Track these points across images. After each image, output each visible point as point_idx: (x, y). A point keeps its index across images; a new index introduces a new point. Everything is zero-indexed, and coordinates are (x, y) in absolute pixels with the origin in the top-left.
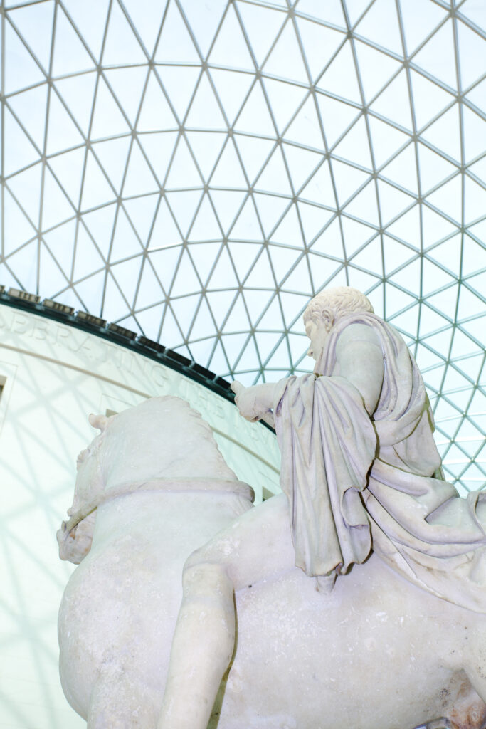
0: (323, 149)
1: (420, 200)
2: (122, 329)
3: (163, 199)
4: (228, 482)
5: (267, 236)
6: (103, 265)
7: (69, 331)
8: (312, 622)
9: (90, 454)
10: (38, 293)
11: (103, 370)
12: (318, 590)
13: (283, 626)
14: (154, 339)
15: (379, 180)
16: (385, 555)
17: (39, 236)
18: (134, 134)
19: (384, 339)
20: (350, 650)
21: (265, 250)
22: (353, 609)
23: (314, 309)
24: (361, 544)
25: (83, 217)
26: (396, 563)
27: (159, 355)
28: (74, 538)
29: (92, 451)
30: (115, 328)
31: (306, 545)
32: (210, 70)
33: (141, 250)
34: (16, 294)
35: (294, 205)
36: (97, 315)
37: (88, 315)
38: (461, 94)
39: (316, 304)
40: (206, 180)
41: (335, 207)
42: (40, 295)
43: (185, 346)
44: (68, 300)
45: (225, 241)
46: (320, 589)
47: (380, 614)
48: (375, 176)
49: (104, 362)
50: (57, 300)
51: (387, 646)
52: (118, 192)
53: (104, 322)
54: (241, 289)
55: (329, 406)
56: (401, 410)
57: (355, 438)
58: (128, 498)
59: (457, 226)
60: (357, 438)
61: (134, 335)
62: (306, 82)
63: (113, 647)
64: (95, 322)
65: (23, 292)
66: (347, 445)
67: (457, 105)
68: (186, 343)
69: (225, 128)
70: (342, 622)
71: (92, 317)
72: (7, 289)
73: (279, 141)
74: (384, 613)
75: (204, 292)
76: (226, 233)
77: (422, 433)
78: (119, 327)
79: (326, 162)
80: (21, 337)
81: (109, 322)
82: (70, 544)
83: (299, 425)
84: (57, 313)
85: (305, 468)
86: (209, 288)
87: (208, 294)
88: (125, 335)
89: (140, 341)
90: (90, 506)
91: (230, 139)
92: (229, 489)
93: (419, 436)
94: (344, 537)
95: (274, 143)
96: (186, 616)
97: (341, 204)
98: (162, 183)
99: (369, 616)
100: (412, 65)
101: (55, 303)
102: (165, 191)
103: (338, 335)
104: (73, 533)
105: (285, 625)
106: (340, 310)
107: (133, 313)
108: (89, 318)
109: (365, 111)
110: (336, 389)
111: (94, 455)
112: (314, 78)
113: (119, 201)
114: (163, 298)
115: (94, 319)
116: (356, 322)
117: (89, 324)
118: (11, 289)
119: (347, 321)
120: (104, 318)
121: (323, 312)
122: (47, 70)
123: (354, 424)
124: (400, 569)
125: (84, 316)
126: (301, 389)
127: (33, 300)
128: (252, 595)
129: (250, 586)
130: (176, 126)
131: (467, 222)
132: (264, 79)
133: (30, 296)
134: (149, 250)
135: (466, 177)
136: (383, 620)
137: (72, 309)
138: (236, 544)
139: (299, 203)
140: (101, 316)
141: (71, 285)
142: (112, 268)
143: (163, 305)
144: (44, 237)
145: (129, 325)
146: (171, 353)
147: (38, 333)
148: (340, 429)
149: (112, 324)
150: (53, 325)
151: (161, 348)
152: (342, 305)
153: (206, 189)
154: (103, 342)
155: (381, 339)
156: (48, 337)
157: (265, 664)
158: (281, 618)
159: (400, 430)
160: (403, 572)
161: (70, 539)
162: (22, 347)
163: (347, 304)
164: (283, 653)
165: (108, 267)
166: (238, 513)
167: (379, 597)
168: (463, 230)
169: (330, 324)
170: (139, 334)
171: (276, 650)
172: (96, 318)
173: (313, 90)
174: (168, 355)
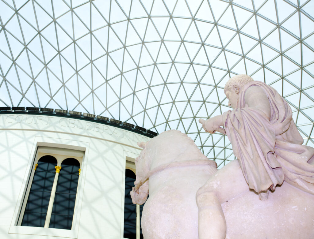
0: (200, 42)
1: (244, 57)
2: (129, 124)
3: (139, 70)
4: (205, 160)
5: (182, 79)
6: (118, 99)
7: (108, 127)
8: (261, 214)
9: (141, 158)
10: (94, 114)
11: (123, 141)
12: (260, 199)
13: (247, 217)
14: (142, 126)
15: (225, 51)
16: (291, 180)
17: (93, 91)
18: (125, 47)
19: (267, 90)
20: (283, 224)
21: (182, 85)
22: (280, 206)
23: (229, 85)
24: (279, 176)
25: (109, 82)
26: (297, 183)
27: (144, 133)
28: (138, 194)
29: (141, 156)
30: (125, 124)
31: (253, 179)
32: (152, 18)
33: (132, 92)
34: (86, 115)
35: (191, 66)
36: (118, 119)
37: (114, 120)
38: (256, 11)
39: (230, 83)
40: (155, 61)
41: (208, 64)
42: (95, 114)
43: (154, 128)
44: (106, 115)
45: (165, 84)
46: (262, 199)
47: (294, 207)
48: (223, 49)
49: (123, 138)
50: (102, 115)
51: (301, 221)
52: (121, 70)
53: (121, 122)
54: (174, 102)
55: (251, 119)
56: (282, 119)
57: (266, 131)
58: (163, 172)
59: (261, 65)
60: (267, 131)
61: (133, 125)
62: (190, 16)
63: (169, 233)
64: (117, 122)
65: (89, 114)
66: (263, 134)
67: (254, 16)
68: (154, 127)
69: (160, 39)
70: (276, 212)
71: (116, 120)
72: (82, 114)
73: (182, 41)
74: (296, 207)
75: (159, 105)
76: (165, 80)
77: (292, 129)
78: (127, 123)
79: (203, 47)
80: (89, 131)
81: (123, 122)
82: (137, 196)
83: (239, 129)
84: (102, 121)
85: (245, 146)
86: (161, 103)
87: (161, 106)
88: (130, 126)
89: (136, 128)
90: (145, 178)
91: (163, 43)
92: (206, 163)
93: (291, 130)
94: (271, 173)
95: (180, 42)
96: (203, 215)
97: (211, 63)
98: (137, 64)
99: (289, 209)
100: (233, 3)
101: (101, 117)
102: (139, 67)
103: (245, 92)
104: (138, 191)
105: (248, 216)
106: (241, 84)
107: (132, 117)
108: (115, 121)
109: (216, 24)
110: (252, 112)
111: (143, 158)
112: (194, 15)
113: (122, 74)
114: (143, 110)
115: (117, 121)
116: (252, 85)
117: (115, 123)
118: (84, 113)
119: (248, 86)
120: (121, 120)
121: (234, 86)
122: (89, 28)
123: (264, 125)
124: (300, 186)
125: (113, 120)
126: (235, 114)
127: (93, 116)
128: (229, 205)
129: (227, 201)
130: (141, 42)
131: (265, 63)
132: (173, 18)
133: (92, 115)
134: (135, 91)
135: (262, 45)
136: (296, 210)
137: (108, 118)
138: (219, 183)
139: (193, 65)
140: (120, 119)
141: (107, 109)
142: (122, 100)
143: (143, 112)
144: (95, 91)
145: (131, 122)
146: (149, 131)
147: (96, 129)
148: (258, 128)
149: (124, 122)
150: (101, 125)
151: (145, 130)
152: (242, 82)
153: (155, 64)
154: (121, 130)
155: (265, 91)
156: (100, 130)
157: (241, 235)
158: (245, 213)
159: (284, 127)
160: (302, 187)
161: (137, 194)
162: (90, 135)
163: (244, 81)
164: (250, 229)
165: (120, 100)
166: (212, 173)
167: (292, 199)
168: (264, 66)
169: (238, 91)
170: (135, 125)
171: (245, 228)
172: (118, 121)
173: (194, 19)
174: (147, 132)
